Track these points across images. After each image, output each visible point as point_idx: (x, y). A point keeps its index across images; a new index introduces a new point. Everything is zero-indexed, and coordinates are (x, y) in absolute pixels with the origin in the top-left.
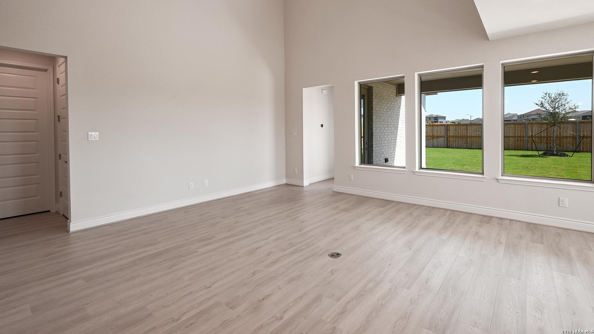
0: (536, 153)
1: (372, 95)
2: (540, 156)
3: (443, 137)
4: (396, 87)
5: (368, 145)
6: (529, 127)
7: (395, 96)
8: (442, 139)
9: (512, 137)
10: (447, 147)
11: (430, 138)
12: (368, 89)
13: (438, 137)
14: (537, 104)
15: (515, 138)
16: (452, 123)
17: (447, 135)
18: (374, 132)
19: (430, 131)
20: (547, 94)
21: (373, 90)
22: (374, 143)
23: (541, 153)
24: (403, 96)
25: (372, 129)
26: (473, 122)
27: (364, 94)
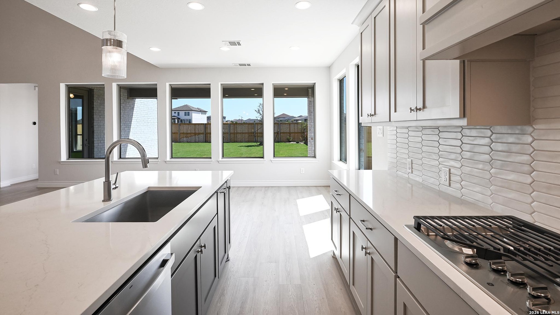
0: (255, 144)
1: (93, 97)
2: (257, 146)
3: (203, 134)
4: (127, 91)
5: (89, 141)
6: (256, 126)
7: (126, 99)
8: (202, 135)
9: (247, 133)
10: (206, 142)
11: (193, 135)
12: (88, 91)
13: (199, 134)
14: (256, 111)
15: (248, 134)
16: (231, 122)
17: (206, 132)
18: (95, 130)
19: (193, 129)
20: (261, 105)
21: (94, 92)
22: (95, 139)
23: (258, 143)
24: (136, 99)
25: (93, 127)
26: (245, 122)
27: (83, 95)
